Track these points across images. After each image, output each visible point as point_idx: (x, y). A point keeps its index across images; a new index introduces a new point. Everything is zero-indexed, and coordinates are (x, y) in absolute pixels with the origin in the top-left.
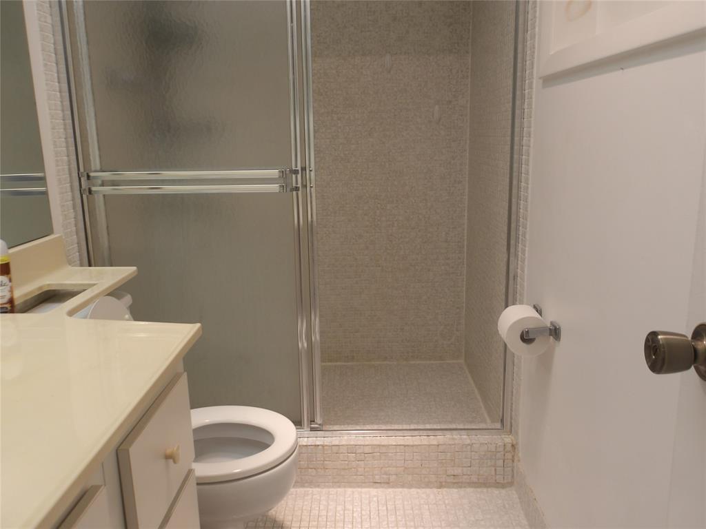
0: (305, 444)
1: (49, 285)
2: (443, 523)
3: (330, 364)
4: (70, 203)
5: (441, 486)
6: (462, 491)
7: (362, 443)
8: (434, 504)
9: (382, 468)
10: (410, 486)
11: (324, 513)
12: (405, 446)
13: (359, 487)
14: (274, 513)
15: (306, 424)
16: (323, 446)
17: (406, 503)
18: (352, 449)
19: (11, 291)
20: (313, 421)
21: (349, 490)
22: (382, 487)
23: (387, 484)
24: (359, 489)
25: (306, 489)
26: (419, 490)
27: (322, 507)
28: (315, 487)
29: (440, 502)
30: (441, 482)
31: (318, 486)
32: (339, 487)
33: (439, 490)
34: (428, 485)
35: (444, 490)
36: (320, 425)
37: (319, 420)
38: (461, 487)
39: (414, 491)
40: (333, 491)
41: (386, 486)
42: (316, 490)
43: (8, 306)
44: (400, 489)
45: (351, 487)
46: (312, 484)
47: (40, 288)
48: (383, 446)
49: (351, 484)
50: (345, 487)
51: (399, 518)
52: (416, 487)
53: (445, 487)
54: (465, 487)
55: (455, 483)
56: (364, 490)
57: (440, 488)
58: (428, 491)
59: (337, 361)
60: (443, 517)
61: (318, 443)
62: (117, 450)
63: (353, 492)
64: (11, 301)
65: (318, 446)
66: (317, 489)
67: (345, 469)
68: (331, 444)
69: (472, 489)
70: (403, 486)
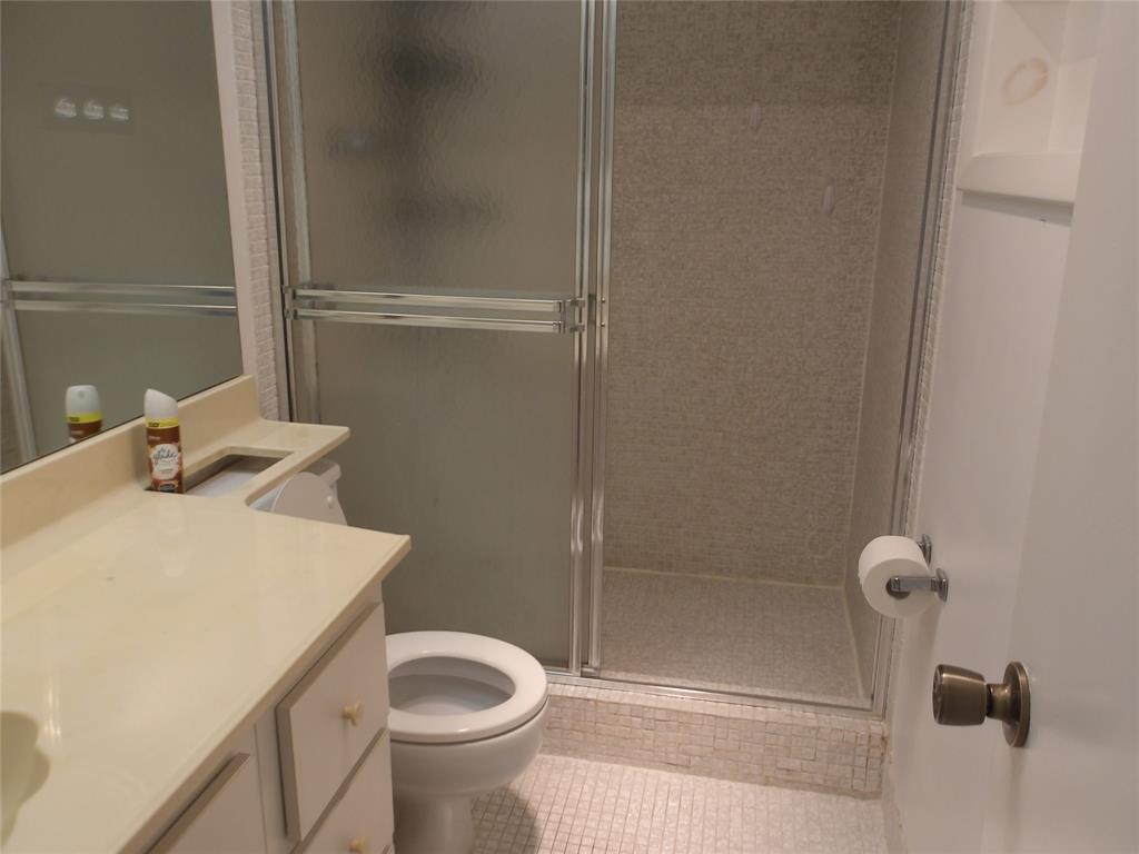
0: (570, 695)
1: (232, 448)
2: (759, 837)
4: (269, 329)
5: (766, 782)
6: (798, 795)
7: (653, 704)
8: (752, 808)
9: (679, 744)
10: (721, 776)
11: (587, 798)
12: (716, 717)
13: (644, 766)
14: (517, 787)
15: (574, 668)
16: (596, 701)
17: (709, 800)
18: (638, 711)
19: (180, 463)
20: (585, 663)
21: (630, 770)
22: (681, 772)
23: (687, 768)
24: (645, 770)
25: (567, 758)
26: (733, 784)
27: (586, 788)
28: (582, 757)
29: (762, 807)
30: (767, 777)
31: (586, 757)
32: (616, 762)
33: (763, 788)
34: (747, 778)
35: (772, 790)
36: (595, 669)
37: (594, 662)
38: (797, 788)
39: (725, 784)
40: (606, 766)
41: (685, 770)
42: (582, 762)
43: (175, 483)
44: (706, 779)
45: (633, 765)
46: (576, 752)
47: (221, 452)
48: (685, 713)
49: (633, 761)
50: (624, 763)
51: (695, 821)
52: (729, 779)
53: (772, 784)
54: (804, 789)
55: (788, 781)
56: (652, 772)
57: (766, 784)
58: (746, 786)
59: (645, 568)
60: (761, 829)
61: (589, 696)
62: (276, 710)
63: (635, 773)
64: (179, 476)
65: (588, 700)
66: (584, 761)
67: (625, 738)
68: (607, 700)
69: (814, 794)
70: (709, 775)
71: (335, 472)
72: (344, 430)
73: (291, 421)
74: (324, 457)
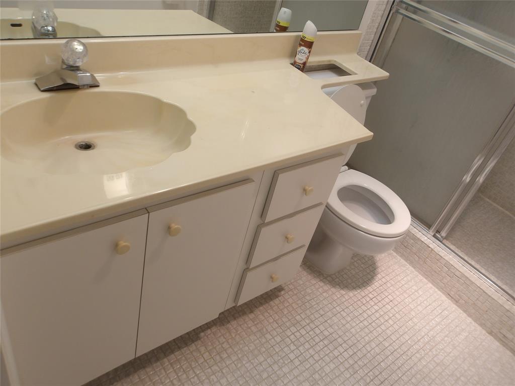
0: (422, 240)
1: (335, 61)
2: (467, 350)
3: (501, 208)
5: (490, 333)
6: (502, 348)
7: (457, 268)
8: (474, 337)
9: (459, 291)
10: (470, 315)
11: (403, 283)
12: (484, 292)
13: (437, 288)
14: (378, 259)
15: (432, 231)
16: (432, 250)
17: (456, 320)
18: (448, 265)
19: (307, 58)
20: (438, 232)
21: (430, 285)
22: (452, 301)
23: (456, 302)
24: (437, 290)
25: (406, 263)
26: (473, 323)
27: (405, 279)
28: (413, 267)
29: (479, 340)
30: (492, 331)
31: (414, 268)
32: (426, 278)
33: (487, 334)
34: (482, 325)
35: (490, 338)
36: (442, 237)
37: (444, 234)
38: (504, 346)
39: (469, 320)
40: (420, 277)
41: (454, 302)
42: (411, 268)
43: (302, 66)
44: (462, 312)
45: (432, 284)
46: (411, 263)
47: (330, 61)
48: (469, 280)
49: (434, 283)
50: (429, 281)
51: (443, 323)
52: (472, 319)
53: (492, 336)
54: (507, 348)
55: (502, 340)
56: (439, 292)
57: (488, 333)
58: (479, 328)
60: (471, 348)
61: (430, 246)
62: (275, 171)
63: (432, 288)
64: (304, 64)
65: (429, 247)
66: (413, 269)
67: (436, 272)
68: (437, 252)
69: (511, 354)
70: (465, 311)
71: (373, 91)
72: (388, 74)
73: (370, 61)
74: (372, 82)
